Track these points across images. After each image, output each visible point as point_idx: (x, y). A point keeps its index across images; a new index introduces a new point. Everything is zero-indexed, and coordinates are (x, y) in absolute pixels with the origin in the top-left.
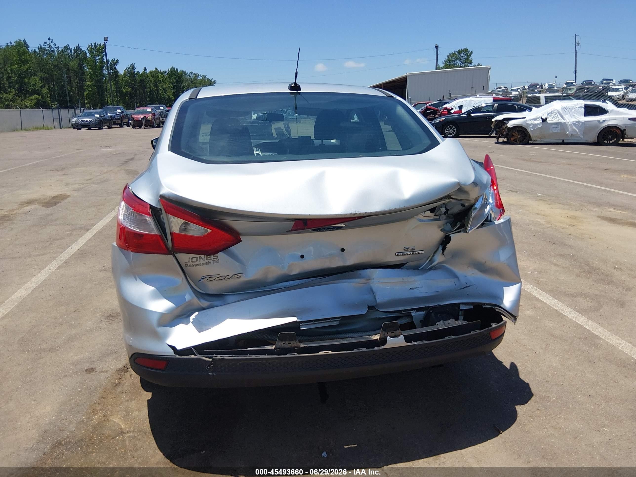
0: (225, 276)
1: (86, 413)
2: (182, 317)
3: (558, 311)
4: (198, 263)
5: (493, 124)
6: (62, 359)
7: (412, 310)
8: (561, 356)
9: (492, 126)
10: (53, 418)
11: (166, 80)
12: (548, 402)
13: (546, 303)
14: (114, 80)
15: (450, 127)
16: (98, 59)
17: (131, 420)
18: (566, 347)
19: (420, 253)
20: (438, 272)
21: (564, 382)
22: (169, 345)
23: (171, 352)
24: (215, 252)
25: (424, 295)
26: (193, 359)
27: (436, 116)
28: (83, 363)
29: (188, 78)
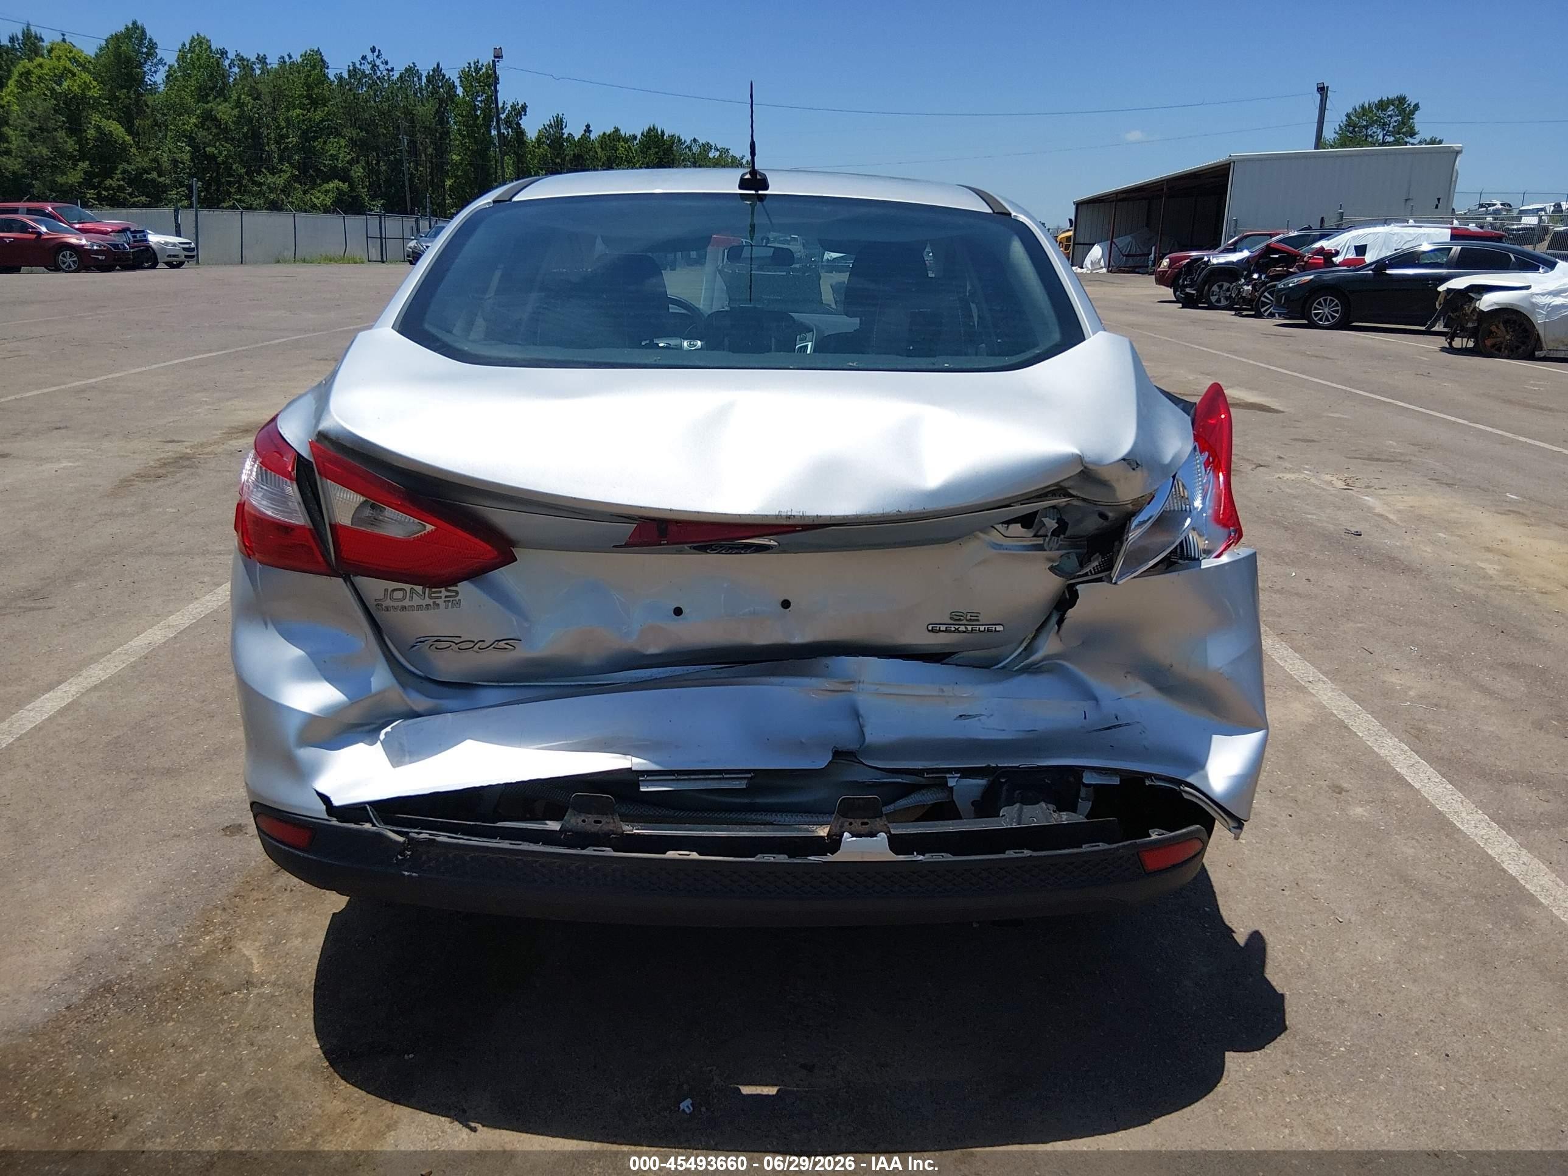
0: (473, 642)
1: (188, 927)
2: (361, 729)
3: (1444, 816)
4: (407, 603)
5: (1441, 298)
6: (182, 797)
7: (949, 771)
8: (1406, 937)
9: (1437, 303)
10: (116, 928)
11: (634, 158)
12: (1321, 1056)
13: (1418, 791)
14: (515, 153)
15: (1325, 301)
16: (481, 102)
17: (280, 957)
18: (1429, 916)
19: (992, 631)
20: (1043, 680)
21: (1388, 1009)
22: (315, 790)
23: (319, 809)
24: (450, 582)
25: (993, 737)
26: (366, 831)
27: (1291, 270)
28: (225, 811)
29: (685, 153)
